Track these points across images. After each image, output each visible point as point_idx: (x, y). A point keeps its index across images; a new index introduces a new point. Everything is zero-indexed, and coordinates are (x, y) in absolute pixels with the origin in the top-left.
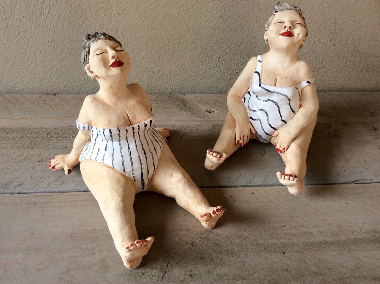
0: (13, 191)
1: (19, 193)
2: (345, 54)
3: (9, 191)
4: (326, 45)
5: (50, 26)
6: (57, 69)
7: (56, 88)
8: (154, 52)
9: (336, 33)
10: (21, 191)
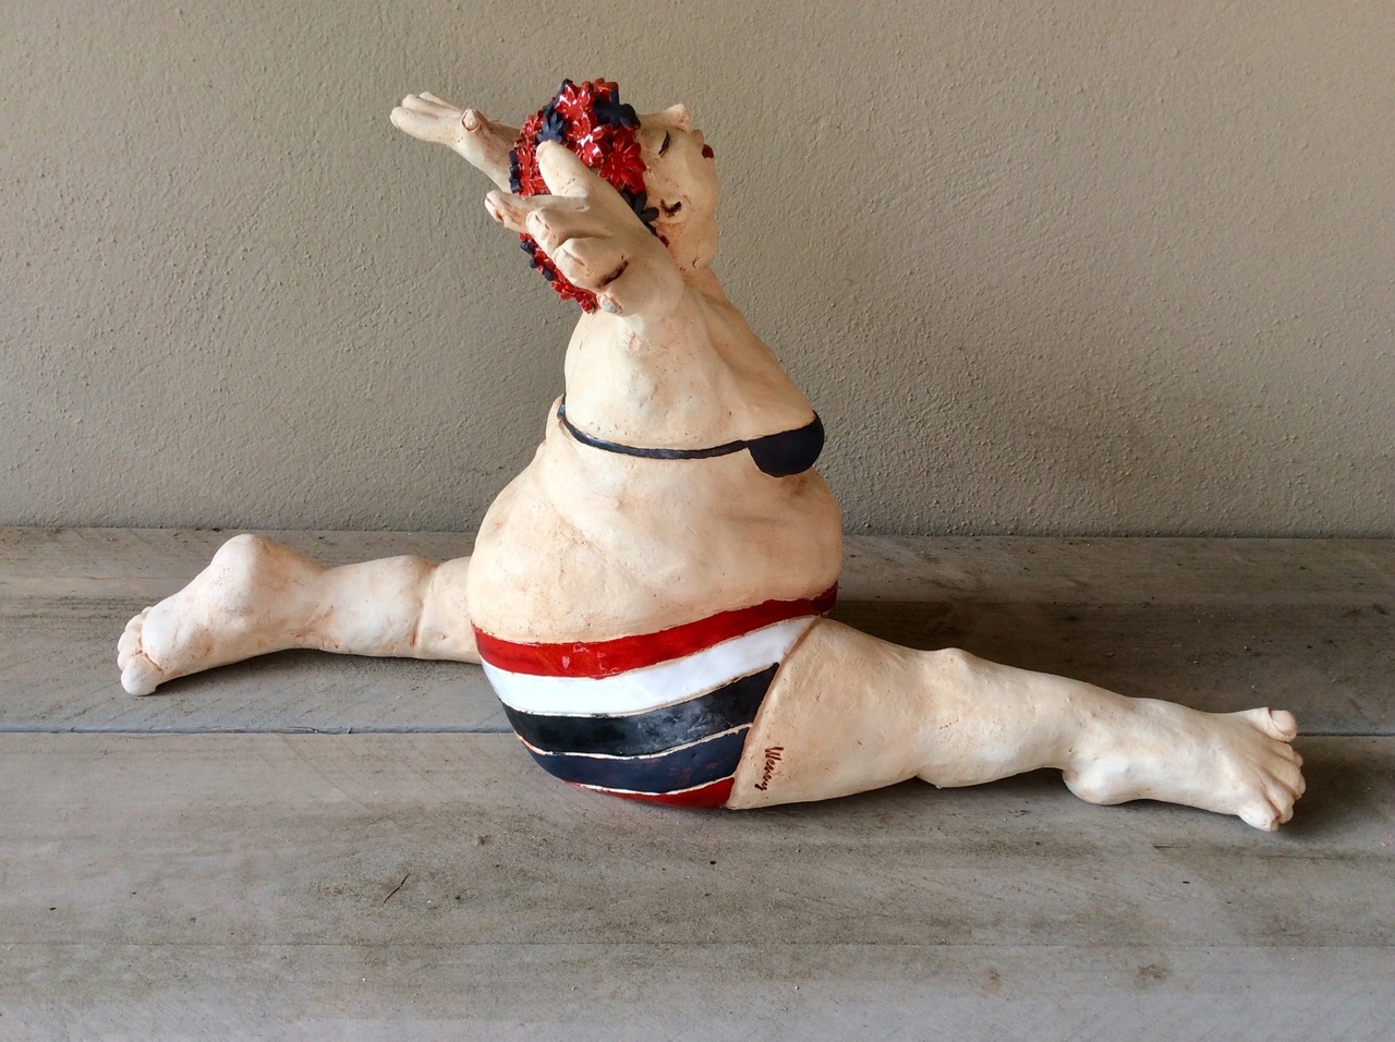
0: (60, 726)
1: (72, 731)
2: (1006, 431)
3: (51, 726)
4: (949, 406)
5: (221, 352)
6: (231, 462)
7: (224, 516)
8: (487, 419)
9: (970, 374)
10: (80, 726)
